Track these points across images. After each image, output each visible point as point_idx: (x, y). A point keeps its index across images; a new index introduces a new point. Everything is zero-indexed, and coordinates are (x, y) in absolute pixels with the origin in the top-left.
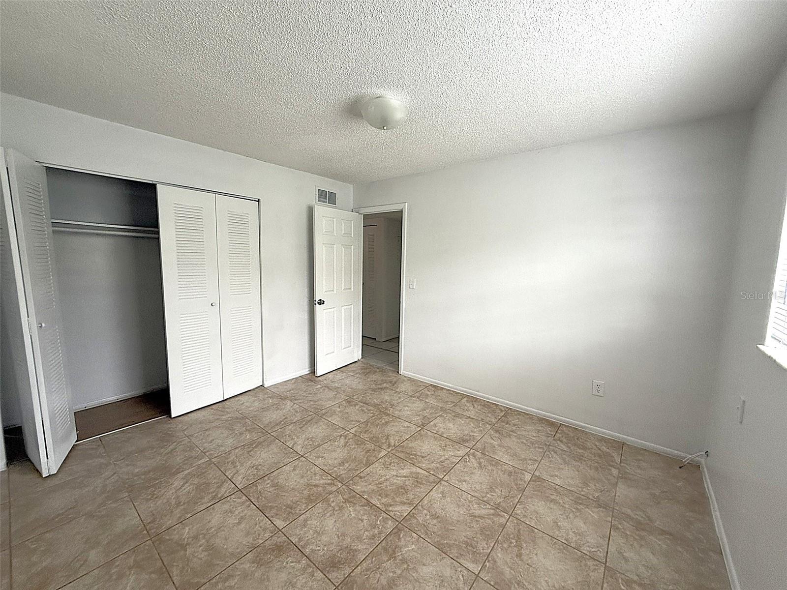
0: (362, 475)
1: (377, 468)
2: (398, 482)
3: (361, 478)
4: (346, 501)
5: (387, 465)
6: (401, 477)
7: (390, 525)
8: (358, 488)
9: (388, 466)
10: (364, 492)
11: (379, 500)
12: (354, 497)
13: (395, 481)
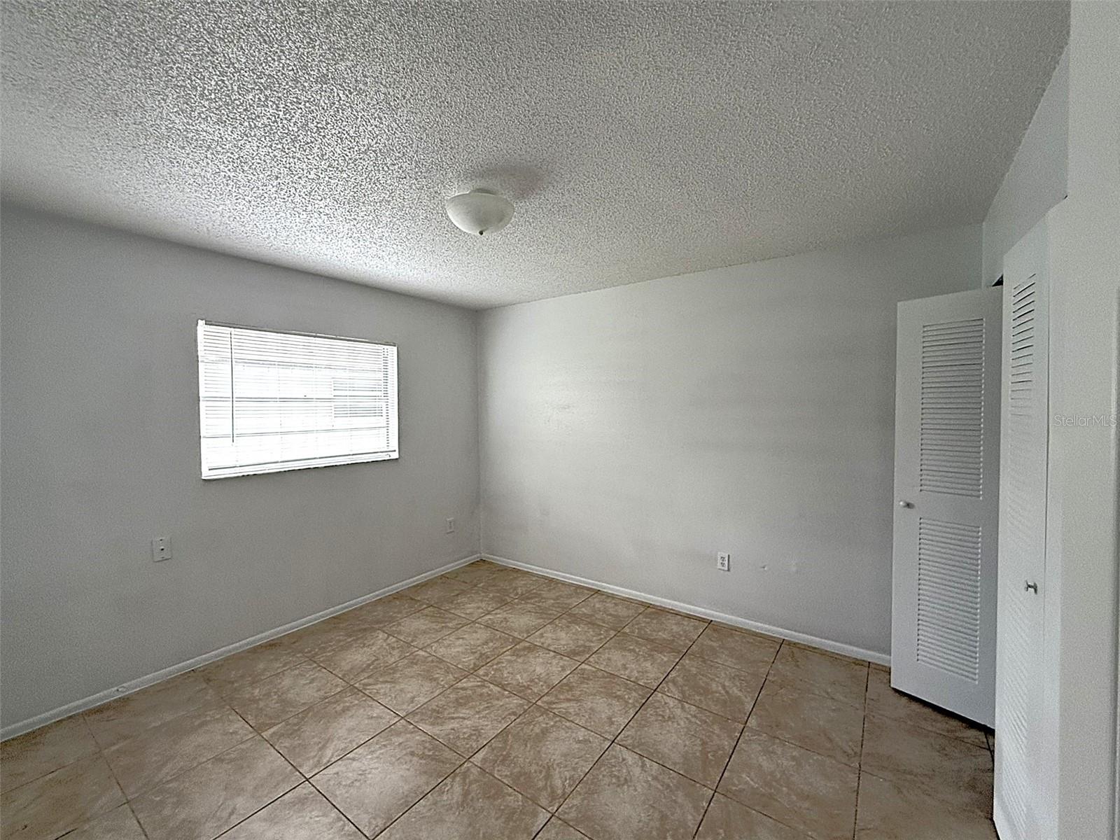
0: (513, 718)
1: (491, 729)
2: (464, 711)
3: (514, 713)
4: (528, 687)
5: (475, 734)
6: (459, 718)
7: (481, 672)
8: (516, 701)
9: (474, 732)
10: (508, 697)
11: (491, 690)
12: (520, 692)
13: (468, 712)
